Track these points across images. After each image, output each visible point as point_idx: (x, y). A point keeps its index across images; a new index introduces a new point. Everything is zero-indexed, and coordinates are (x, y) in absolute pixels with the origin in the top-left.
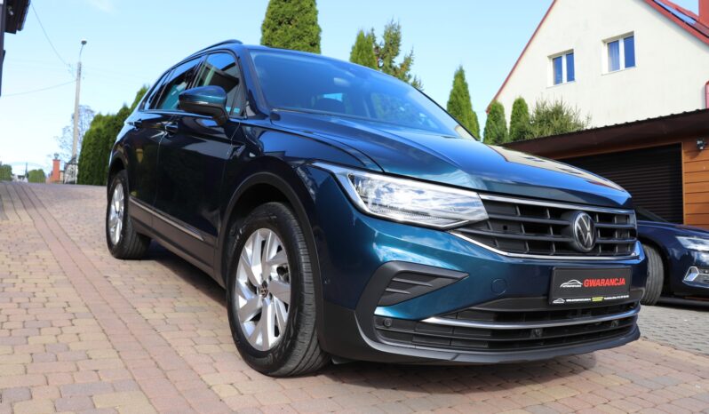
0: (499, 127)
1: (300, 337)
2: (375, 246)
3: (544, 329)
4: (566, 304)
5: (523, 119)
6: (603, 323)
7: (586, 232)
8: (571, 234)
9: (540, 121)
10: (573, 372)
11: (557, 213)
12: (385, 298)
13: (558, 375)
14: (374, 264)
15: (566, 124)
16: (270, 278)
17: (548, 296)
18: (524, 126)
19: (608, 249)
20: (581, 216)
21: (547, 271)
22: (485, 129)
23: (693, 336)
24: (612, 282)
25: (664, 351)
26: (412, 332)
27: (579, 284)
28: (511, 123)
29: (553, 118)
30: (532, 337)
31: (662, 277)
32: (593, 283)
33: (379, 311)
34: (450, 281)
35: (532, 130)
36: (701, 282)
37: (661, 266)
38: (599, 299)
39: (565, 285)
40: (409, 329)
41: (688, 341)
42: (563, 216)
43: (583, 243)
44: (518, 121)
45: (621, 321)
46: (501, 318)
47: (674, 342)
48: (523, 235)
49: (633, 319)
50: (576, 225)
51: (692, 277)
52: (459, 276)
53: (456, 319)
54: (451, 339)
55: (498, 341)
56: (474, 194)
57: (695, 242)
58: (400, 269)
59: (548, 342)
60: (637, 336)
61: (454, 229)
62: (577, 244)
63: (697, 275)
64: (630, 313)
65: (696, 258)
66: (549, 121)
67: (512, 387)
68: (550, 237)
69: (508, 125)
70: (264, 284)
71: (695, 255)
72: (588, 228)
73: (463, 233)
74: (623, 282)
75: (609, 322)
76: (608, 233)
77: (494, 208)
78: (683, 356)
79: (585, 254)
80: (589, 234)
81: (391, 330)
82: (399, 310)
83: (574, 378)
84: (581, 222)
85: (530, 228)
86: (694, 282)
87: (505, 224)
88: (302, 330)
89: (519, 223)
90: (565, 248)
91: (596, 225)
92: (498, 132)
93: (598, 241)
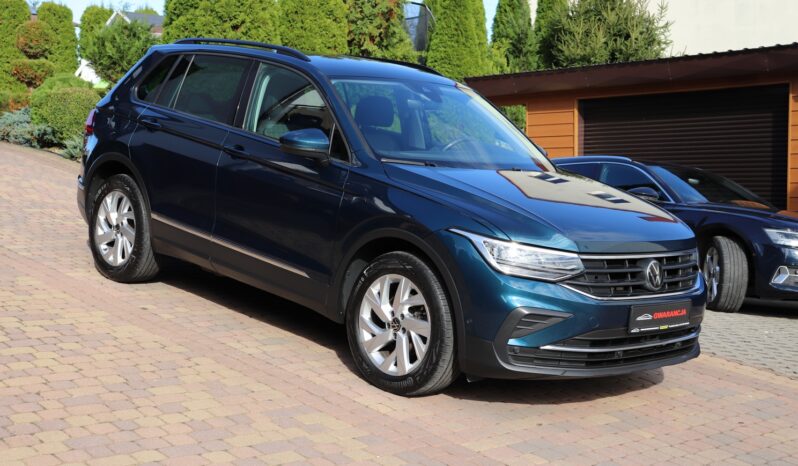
0: (521, 21)
1: (441, 363)
2: (503, 297)
3: (624, 351)
4: (641, 332)
5: (557, 8)
6: (668, 345)
7: (655, 276)
8: (643, 277)
9: (586, 12)
10: (643, 387)
11: (633, 262)
12: (516, 333)
13: (630, 389)
14: (508, 310)
15: (626, 19)
16: (403, 316)
17: (627, 326)
18: (559, 22)
19: (673, 286)
20: (652, 263)
21: (627, 309)
22: (495, 20)
23: (765, 351)
24: (676, 313)
25: (730, 367)
26: (532, 356)
27: (650, 317)
28: (538, 12)
29: (606, 8)
30: (616, 357)
31: (746, 279)
32: (661, 315)
33: (512, 342)
34: (561, 320)
35: (573, 27)
36: (792, 284)
37: (745, 265)
38: (665, 327)
39: (640, 318)
40: (531, 354)
41: (758, 356)
42: (638, 264)
43: (653, 284)
44: (550, 8)
45: (683, 342)
46: (594, 344)
47: (741, 358)
48: (608, 282)
49: (695, 340)
50: (648, 271)
51: (782, 278)
52: (567, 315)
53: (563, 346)
54: (560, 361)
55: (592, 361)
56: (575, 255)
57: (787, 236)
58: (526, 312)
59: (627, 361)
60: (697, 354)
61: (562, 281)
62: (648, 285)
63: (786, 277)
64: (692, 336)
65: (787, 254)
66: (599, 13)
67: (594, 399)
68: (629, 282)
69: (533, 16)
70: (396, 321)
71: (787, 252)
72: (657, 272)
73: (568, 284)
74: (684, 312)
75: (673, 344)
76: (673, 273)
77: (589, 264)
78: (747, 371)
79: (654, 293)
80: (658, 277)
81: (520, 355)
82: (524, 340)
83: (644, 391)
84: (652, 269)
85: (614, 276)
86: (783, 285)
87: (596, 275)
88: (443, 358)
89: (606, 274)
90: (640, 289)
91: (664, 268)
92: (518, 31)
93: (665, 281)
